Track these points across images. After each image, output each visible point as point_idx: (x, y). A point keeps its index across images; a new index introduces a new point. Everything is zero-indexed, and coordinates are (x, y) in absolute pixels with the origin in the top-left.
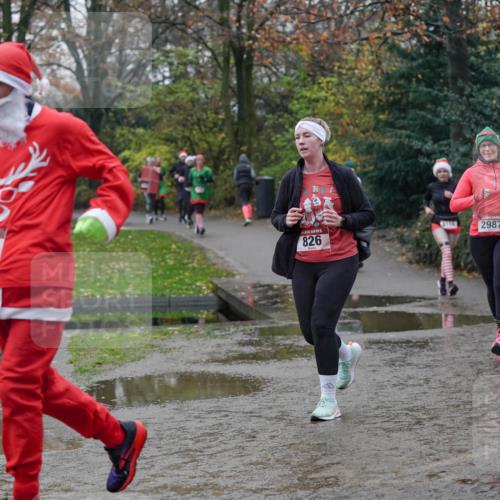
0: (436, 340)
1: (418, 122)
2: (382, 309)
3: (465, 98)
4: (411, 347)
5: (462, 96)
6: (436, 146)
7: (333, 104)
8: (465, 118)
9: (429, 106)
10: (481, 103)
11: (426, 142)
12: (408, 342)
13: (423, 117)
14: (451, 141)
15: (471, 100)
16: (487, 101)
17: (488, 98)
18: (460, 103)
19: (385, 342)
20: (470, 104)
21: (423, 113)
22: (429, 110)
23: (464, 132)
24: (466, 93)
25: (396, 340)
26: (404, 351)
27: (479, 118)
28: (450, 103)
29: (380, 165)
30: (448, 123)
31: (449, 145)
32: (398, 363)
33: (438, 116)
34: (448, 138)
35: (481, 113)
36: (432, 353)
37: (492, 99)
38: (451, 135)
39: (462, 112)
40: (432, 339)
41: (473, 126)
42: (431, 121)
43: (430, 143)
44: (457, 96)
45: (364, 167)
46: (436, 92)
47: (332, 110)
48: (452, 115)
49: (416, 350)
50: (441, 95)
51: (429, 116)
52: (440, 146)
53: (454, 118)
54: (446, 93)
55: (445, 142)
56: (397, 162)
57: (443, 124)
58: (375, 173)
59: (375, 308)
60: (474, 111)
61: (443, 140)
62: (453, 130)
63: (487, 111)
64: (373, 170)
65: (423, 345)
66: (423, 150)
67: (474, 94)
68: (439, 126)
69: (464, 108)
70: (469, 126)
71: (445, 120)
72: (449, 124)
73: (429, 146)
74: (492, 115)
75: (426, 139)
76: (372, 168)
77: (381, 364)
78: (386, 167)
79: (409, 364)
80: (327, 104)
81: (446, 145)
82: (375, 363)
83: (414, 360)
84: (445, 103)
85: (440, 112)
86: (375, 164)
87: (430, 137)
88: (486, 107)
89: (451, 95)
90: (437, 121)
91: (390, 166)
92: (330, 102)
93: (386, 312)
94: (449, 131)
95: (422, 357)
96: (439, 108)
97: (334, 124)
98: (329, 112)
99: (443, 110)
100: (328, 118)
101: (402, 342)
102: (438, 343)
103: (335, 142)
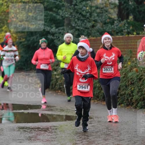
0: (52, 128)
1: (49, 17)
2: (26, 111)
3: (73, 6)
4: (40, 131)
5: (71, 5)
6: (57, 30)
7: (6, 7)
8: (72, 16)
9: (54, 9)
10: (81, 9)
11: (52, 28)
12: (38, 128)
13: (51, 15)
14: (65, 27)
15: (76, 7)
16: (84, 8)
17: (84, 6)
18: (70, 9)
19: (27, 128)
20: (75, 9)
21: (51, 13)
22: (55, 12)
23: (72, 23)
24: (73, 3)
25: (33, 127)
26: (37, 133)
27: (79, 16)
28: (64, 8)
29: (28, 38)
30: (63, 18)
31: (64, 29)
32: (33, 138)
33: (59, 15)
34: (63, 26)
35: (80, 13)
36: (51, 134)
37: (87, 7)
38: (65, 24)
39: (71, 13)
40: (51, 127)
41: (76, 20)
42: (55, 17)
43: (54, 28)
44: (69, 5)
45: (20, 39)
46: (58, 3)
47: (5, 10)
48: (66, 14)
49: (43, 132)
50: (61, 4)
51: (54, 15)
52: (59, 30)
53: (66, 16)
54: (63, 3)
55: (62, 28)
56: (37, 37)
57: (61, 18)
58: (26, 43)
59: (22, 111)
60: (77, 12)
61: (61, 27)
62: (66, 22)
63: (84, 13)
64: (24, 41)
65: (46, 130)
66: (50, 31)
67: (77, 4)
68: (59, 19)
69: (72, 11)
70: (74, 20)
71: (62, 17)
72: (64, 19)
73: (54, 30)
74: (86, 15)
75: (52, 26)
76: (24, 40)
77: (24, 139)
78: (31, 39)
79: (38, 139)
80: (3, 7)
81: (62, 30)
82: (21, 138)
83: (41, 137)
84: (63, 8)
85: (60, 12)
86: (26, 38)
87: (54, 25)
88: (84, 10)
89: (66, 4)
90: (58, 17)
91: (34, 39)
92: (4, 6)
93: (28, 113)
94: (64, 22)
95: (45, 136)
96: (60, 11)
97: (5, 17)
98: (4, 10)
99: (61, 11)
100: (3, 14)
101: (36, 128)
102: (54, 129)
103: (6, 26)
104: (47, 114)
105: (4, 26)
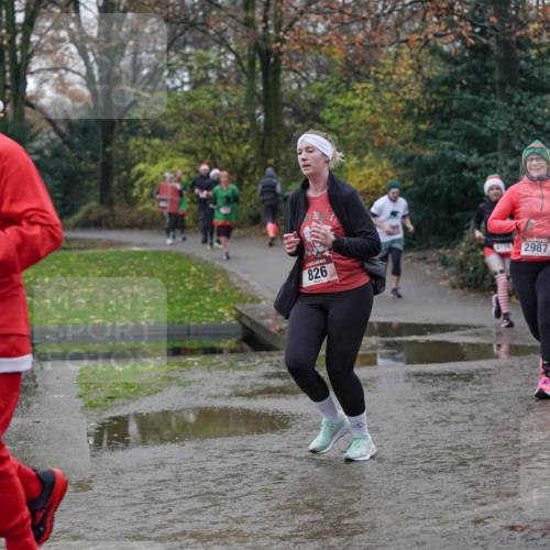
0: (481, 373)
1: (463, 132)
2: (422, 339)
3: (514, 106)
4: (455, 380)
5: (511, 104)
6: (482, 159)
7: (368, 113)
8: (514, 128)
9: (475, 115)
10: (531, 112)
11: (471, 155)
12: (451, 374)
13: (469, 126)
14: (499, 153)
15: (521, 108)
16: (538, 109)
17: (539, 106)
18: (509, 112)
19: (425, 374)
20: (519, 113)
21: (467, 123)
22: (476, 120)
23: (513, 143)
24: (515, 100)
25: (438, 372)
26: (448, 385)
27: (529, 128)
28: (497, 112)
29: (420, 180)
30: (495, 133)
31: (496, 158)
32: (440, 398)
33: (485, 126)
34: (495, 150)
35: (531, 122)
36: (478, 387)
37: (544, 108)
38: (499, 146)
39: (511, 122)
40: (477, 371)
41: (523, 137)
42: (476, 131)
43: (475, 156)
44: (506, 104)
45: (403, 182)
46: (481, 100)
47: (368, 119)
48: (500, 124)
49: (460, 383)
50: (488, 102)
51: (475, 126)
52: (486, 159)
53: (502, 128)
54: (493, 100)
55: (492, 155)
56: (439, 176)
57: (489, 134)
58: (415, 189)
59: (414, 338)
60: (524, 120)
61: (491, 151)
62: (501, 141)
63: (539, 121)
64: (413, 186)
65: (468, 377)
66: (468, 163)
67: (524, 102)
68: (485, 136)
69: (513, 117)
70: (519, 138)
71: (492, 130)
72: (496, 135)
73: (475, 159)
74: (543, 126)
75: (471, 151)
76: (411, 183)
77: (421, 398)
78: (427, 181)
79: (452, 399)
80: (362, 112)
81: (493, 159)
82: (416, 398)
83: (457, 394)
84: (492, 112)
85: (487, 121)
86: (416, 180)
87: (475, 149)
88: (537, 116)
89: (499, 102)
90: (484, 131)
91: (432, 181)
92: (366, 110)
93: (427, 342)
94: (496, 142)
95: (467, 391)
96: (486, 117)
97: (369, 134)
98: (364, 121)
99: (490, 119)
100: (363, 128)
101: (445, 375)
102: (484, 376)
103: (370, 154)
104: (464, 343)
105: (367, 153)
